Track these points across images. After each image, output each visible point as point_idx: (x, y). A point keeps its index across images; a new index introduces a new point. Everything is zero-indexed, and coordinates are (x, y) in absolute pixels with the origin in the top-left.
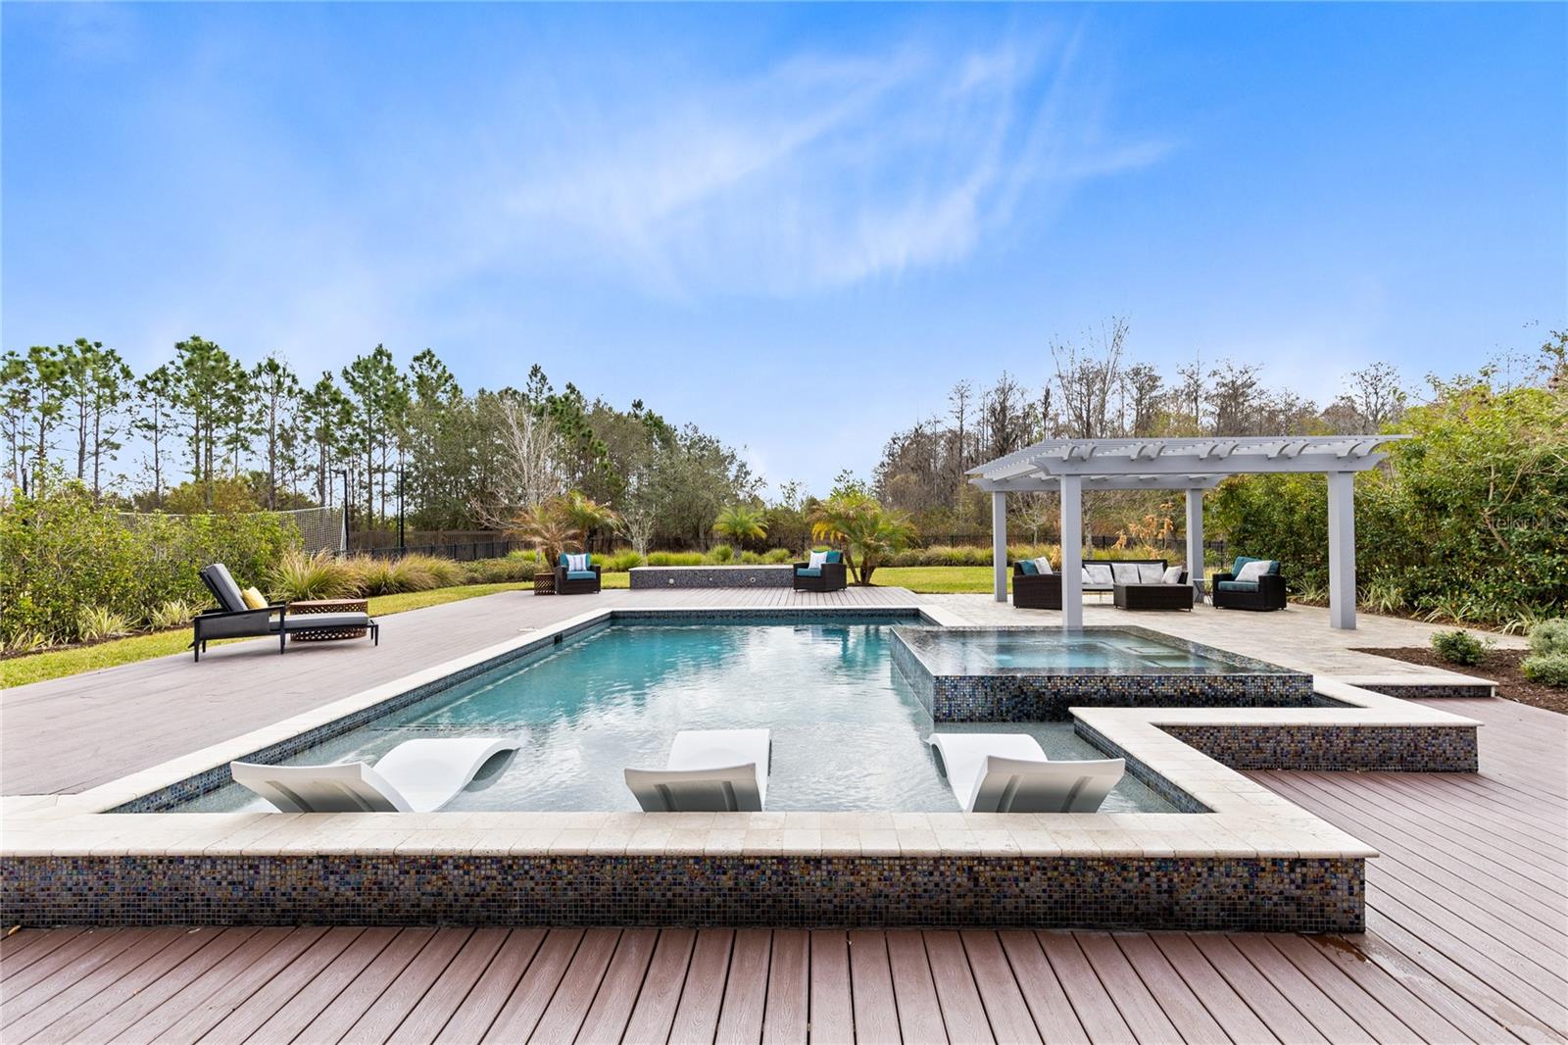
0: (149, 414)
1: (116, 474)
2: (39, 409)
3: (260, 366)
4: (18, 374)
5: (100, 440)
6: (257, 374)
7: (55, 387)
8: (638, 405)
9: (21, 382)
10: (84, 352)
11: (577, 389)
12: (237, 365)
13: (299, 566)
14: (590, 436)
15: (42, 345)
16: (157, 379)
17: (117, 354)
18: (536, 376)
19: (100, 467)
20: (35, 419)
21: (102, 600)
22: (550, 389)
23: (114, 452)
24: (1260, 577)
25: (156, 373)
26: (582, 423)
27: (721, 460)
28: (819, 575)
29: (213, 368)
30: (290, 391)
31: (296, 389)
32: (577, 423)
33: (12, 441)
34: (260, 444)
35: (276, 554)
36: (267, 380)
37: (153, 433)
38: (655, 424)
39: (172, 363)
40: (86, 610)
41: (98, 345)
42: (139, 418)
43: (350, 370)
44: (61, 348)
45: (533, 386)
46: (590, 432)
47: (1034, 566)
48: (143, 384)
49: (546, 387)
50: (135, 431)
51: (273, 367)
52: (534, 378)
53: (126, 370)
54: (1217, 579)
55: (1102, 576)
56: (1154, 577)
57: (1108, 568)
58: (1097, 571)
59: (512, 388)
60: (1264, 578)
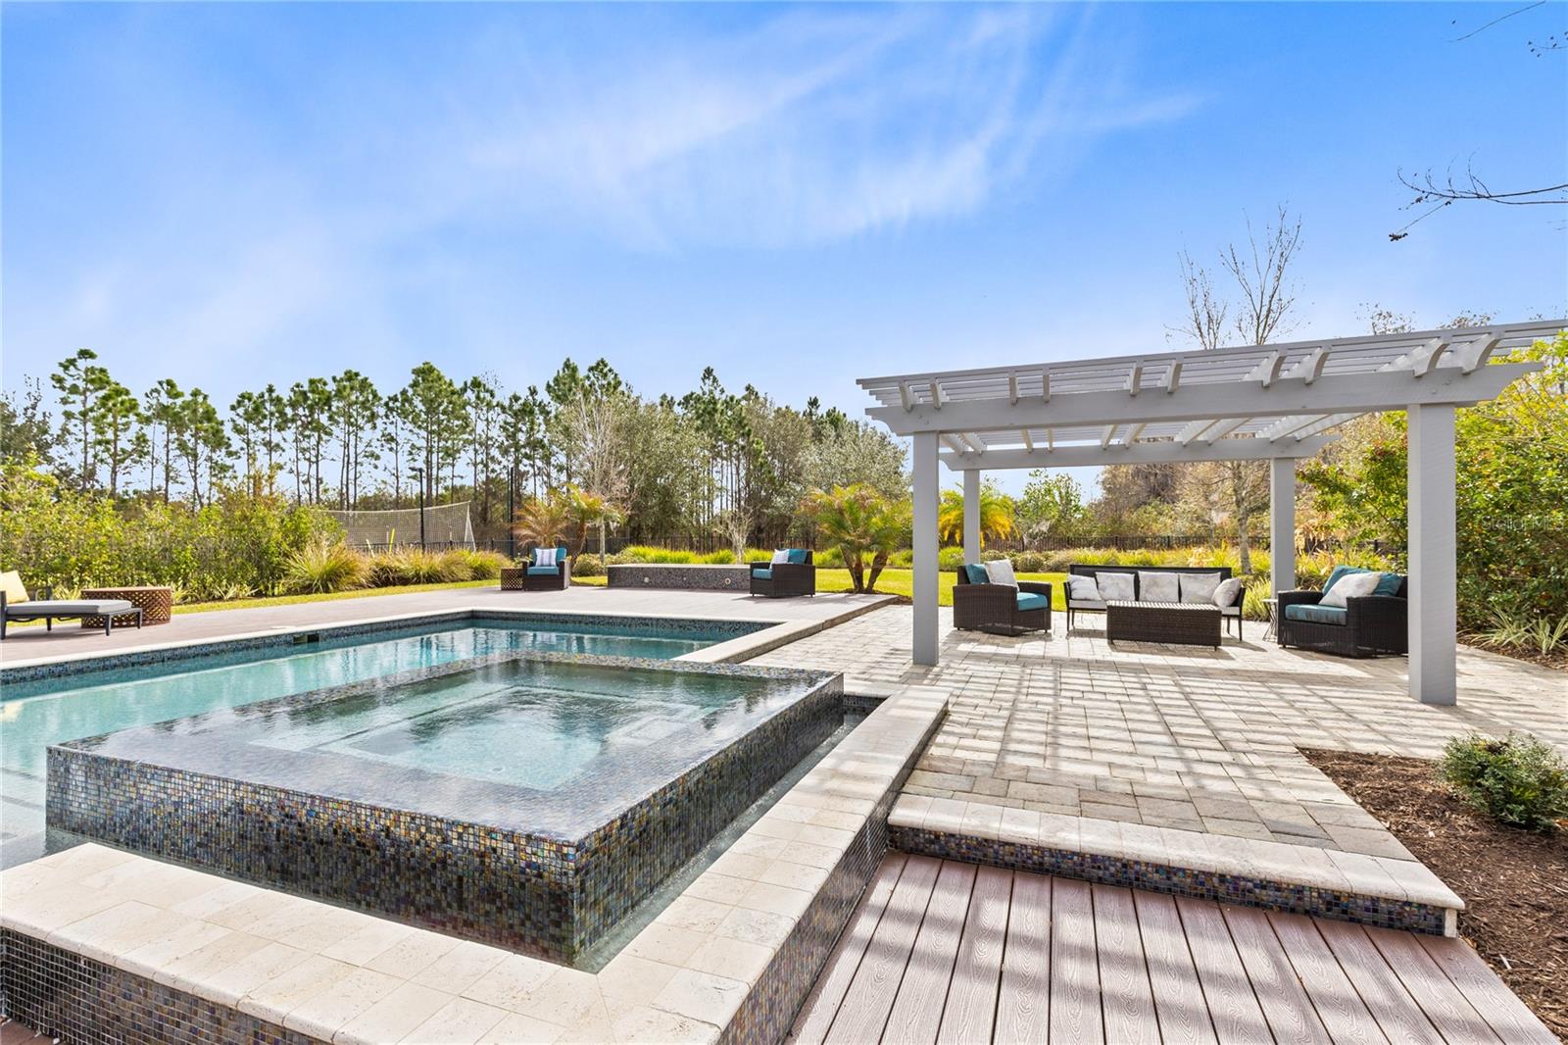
3: (466, 383)
6: (464, 390)
8: (814, 403)
10: (349, 380)
11: (756, 390)
12: (450, 383)
15: (317, 377)
16: (397, 400)
17: (370, 381)
18: (708, 379)
22: (723, 391)
24: (1349, 600)
25: (395, 396)
28: (770, 577)
36: (471, 395)
37: (395, 445)
38: (834, 420)
39: (408, 385)
41: (358, 375)
42: (385, 432)
43: (552, 384)
44: (332, 378)
45: (707, 388)
46: (749, 431)
47: (984, 572)
48: (387, 405)
49: (719, 389)
50: (383, 443)
51: (476, 384)
52: (707, 381)
53: (375, 396)
54: (1285, 600)
55: (1117, 590)
56: (1201, 593)
57: (1131, 577)
58: (1109, 581)
59: (692, 394)
60: (1358, 599)
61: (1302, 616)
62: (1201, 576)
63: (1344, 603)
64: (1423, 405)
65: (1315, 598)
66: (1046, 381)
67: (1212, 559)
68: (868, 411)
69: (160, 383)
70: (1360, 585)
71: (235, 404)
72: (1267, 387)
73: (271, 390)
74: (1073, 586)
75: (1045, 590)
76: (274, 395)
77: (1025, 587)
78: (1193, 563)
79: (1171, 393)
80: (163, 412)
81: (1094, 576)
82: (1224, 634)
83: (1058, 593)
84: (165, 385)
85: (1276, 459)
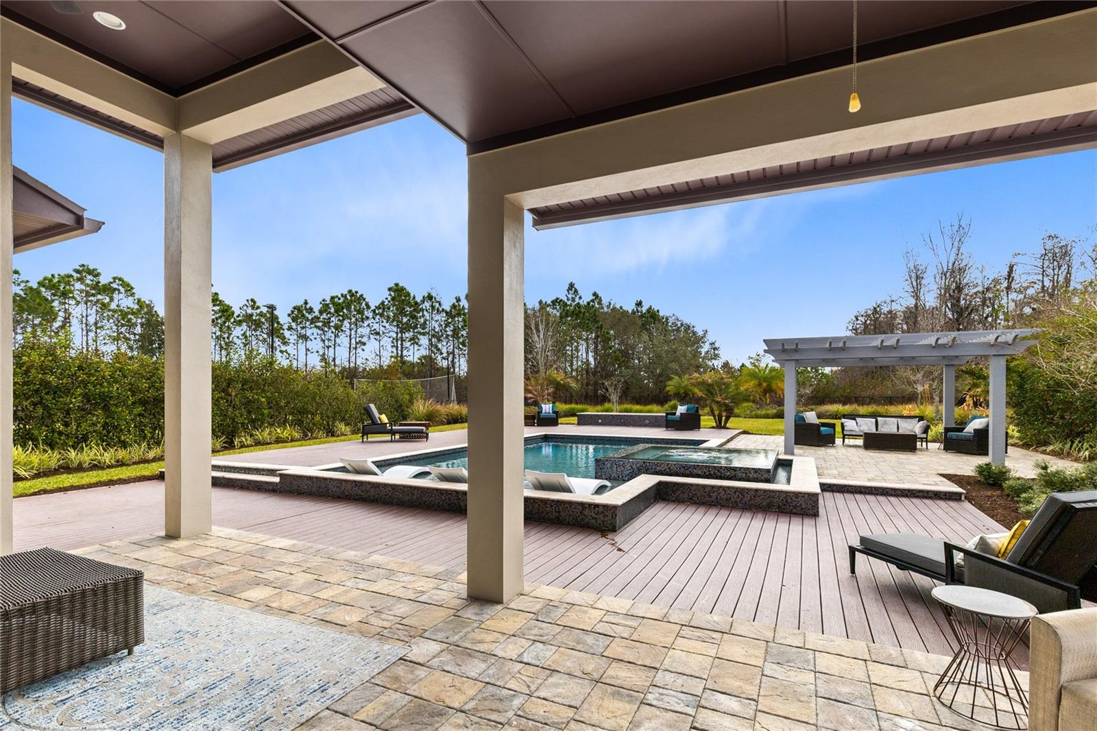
0: (376, 326)
1: (364, 358)
2: (334, 327)
3: (424, 297)
4: (326, 310)
5: (357, 341)
6: (423, 302)
7: (340, 315)
8: (639, 304)
9: (327, 314)
10: (351, 296)
11: (600, 296)
12: (414, 298)
13: (421, 407)
14: (602, 328)
15: (335, 295)
16: (380, 308)
17: (364, 296)
18: (571, 290)
19: (357, 355)
20: (332, 332)
21: (343, 419)
22: (580, 298)
23: (363, 347)
25: (379, 305)
26: (597, 319)
27: (697, 340)
28: (679, 419)
29: (403, 300)
30: (438, 310)
31: (441, 309)
32: (595, 319)
33: (324, 343)
34: (424, 341)
35: (411, 401)
36: (427, 305)
37: (378, 337)
38: (652, 315)
39: (387, 299)
40: (337, 423)
41: (357, 292)
42: (372, 329)
44: (342, 295)
45: (570, 296)
46: (602, 325)
47: (805, 417)
48: (374, 311)
49: (578, 297)
50: (371, 336)
51: (430, 297)
52: (570, 291)
53: (367, 305)
54: (947, 430)
55: (867, 425)
56: (908, 428)
57: (874, 420)
58: (863, 422)
59: (557, 299)
60: (978, 430)
61: (954, 437)
62: (908, 420)
63: (973, 431)
64: (994, 355)
65: (961, 430)
66: (845, 342)
67: (918, 412)
68: (764, 350)
69: (248, 301)
70: (981, 423)
71: (290, 312)
72: (934, 347)
73: (306, 303)
74: (845, 424)
75: (833, 426)
76: (308, 306)
77: (824, 425)
78: (905, 413)
79: (895, 348)
80: (248, 317)
81: (855, 420)
82: (918, 447)
83: (838, 429)
84: (250, 302)
85: (946, 365)
